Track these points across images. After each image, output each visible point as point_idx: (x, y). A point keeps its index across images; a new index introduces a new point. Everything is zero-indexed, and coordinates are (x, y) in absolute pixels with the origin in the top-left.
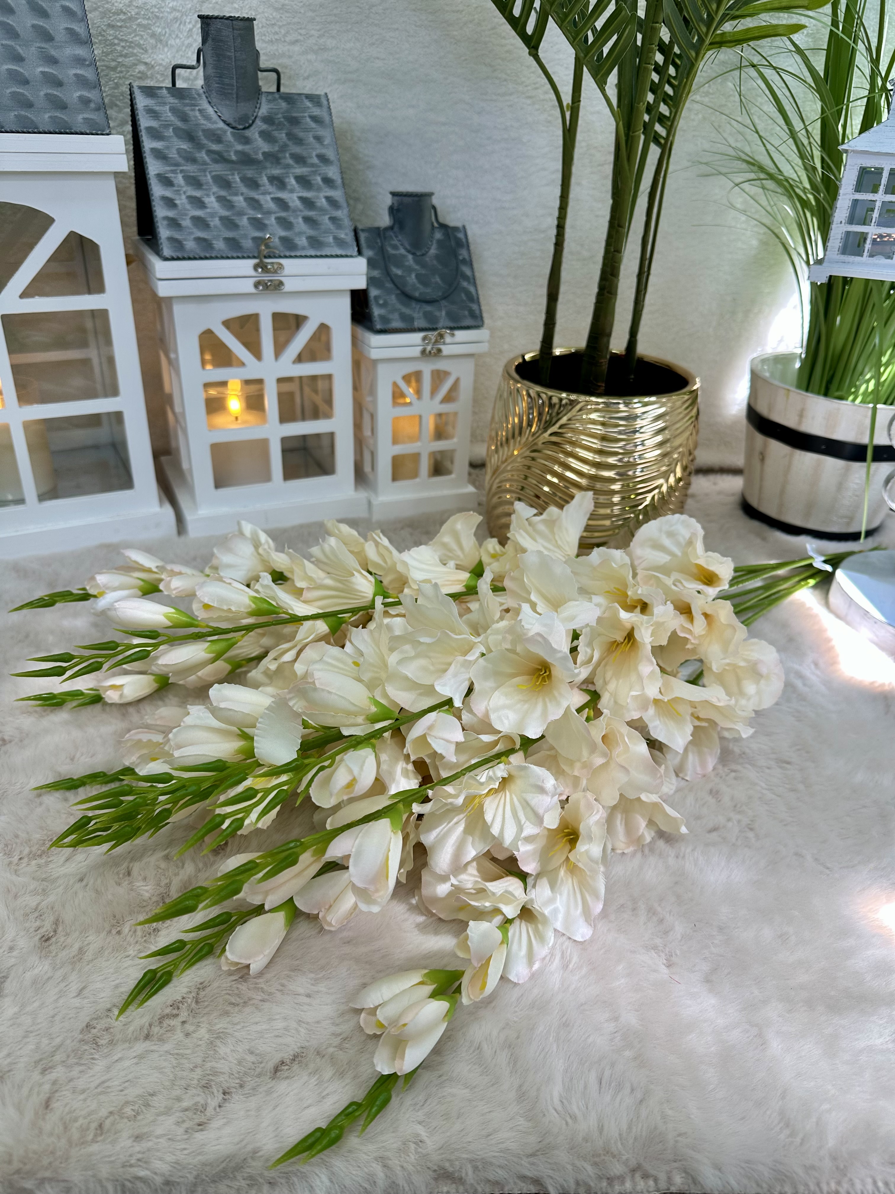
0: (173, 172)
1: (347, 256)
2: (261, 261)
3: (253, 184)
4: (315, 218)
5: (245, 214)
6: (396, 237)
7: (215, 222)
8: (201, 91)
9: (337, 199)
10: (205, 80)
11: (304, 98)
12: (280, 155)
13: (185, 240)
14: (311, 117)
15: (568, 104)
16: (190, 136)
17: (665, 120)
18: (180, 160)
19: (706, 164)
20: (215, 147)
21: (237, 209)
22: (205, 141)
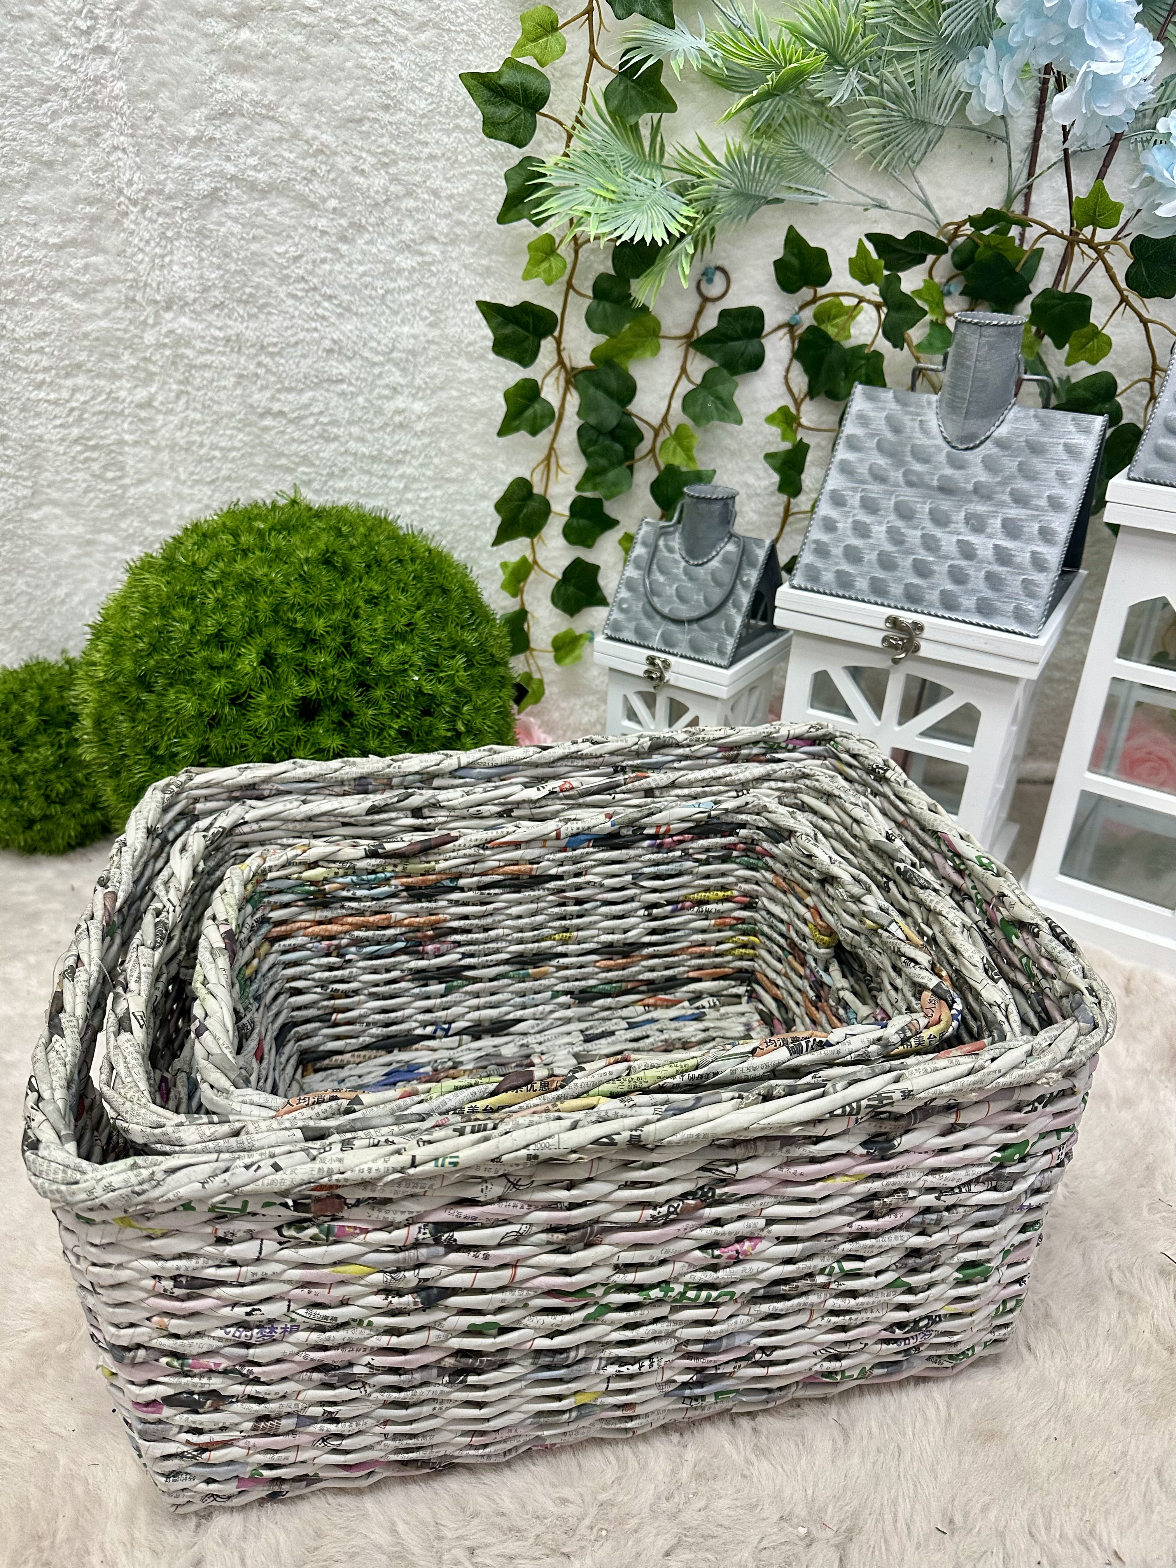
0: (854, 490)
3: (943, 519)
4: (1003, 575)
5: (913, 554)
7: (872, 556)
8: (934, 399)
12: (998, 489)
13: (825, 570)
14: (1066, 445)
16: (893, 451)
18: (868, 478)
20: (918, 467)
21: (907, 545)
22: (909, 459)
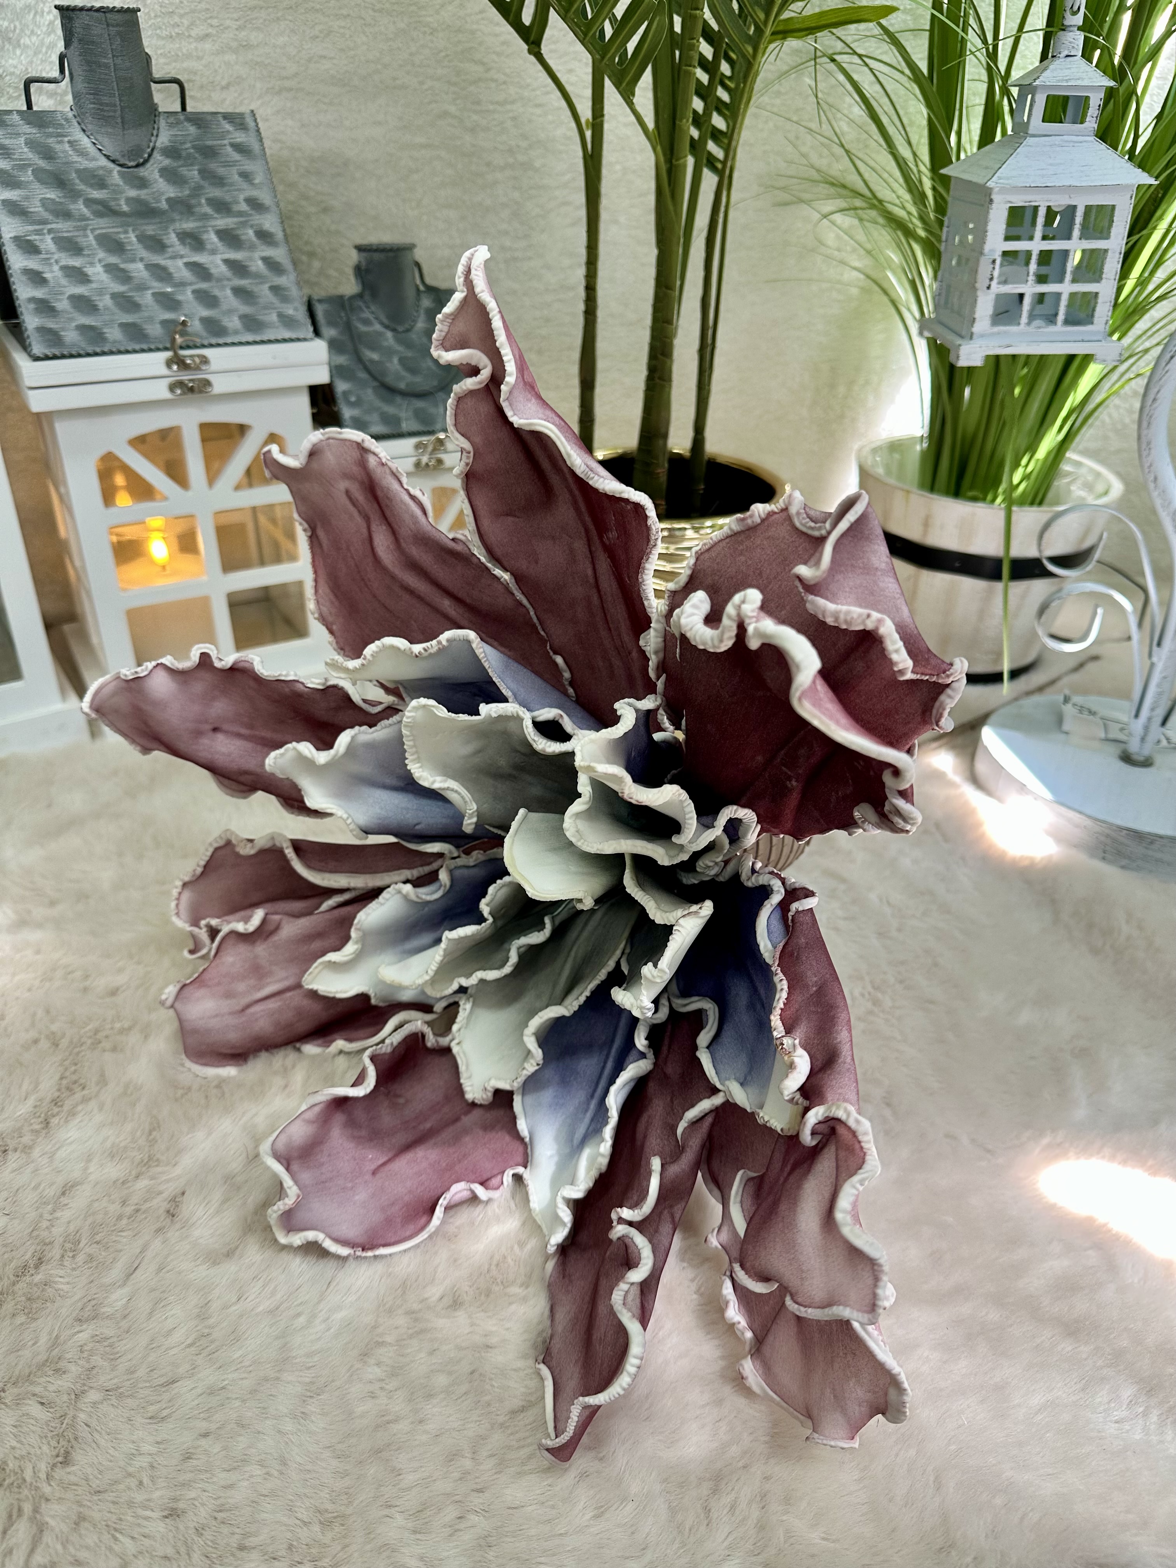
0: (38, 232)
1: (298, 340)
2: (176, 354)
3: (157, 245)
4: (249, 288)
5: (148, 288)
6: (368, 307)
7: (106, 302)
8: (70, 115)
9: (278, 259)
10: (74, 97)
11: (221, 119)
12: (193, 202)
13: (63, 329)
14: (232, 145)
15: (587, 121)
16: (59, 181)
17: (720, 137)
18: (46, 215)
19: (783, 189)
20: (96, 194)
21: (136, 281)
22: (82, 187)
